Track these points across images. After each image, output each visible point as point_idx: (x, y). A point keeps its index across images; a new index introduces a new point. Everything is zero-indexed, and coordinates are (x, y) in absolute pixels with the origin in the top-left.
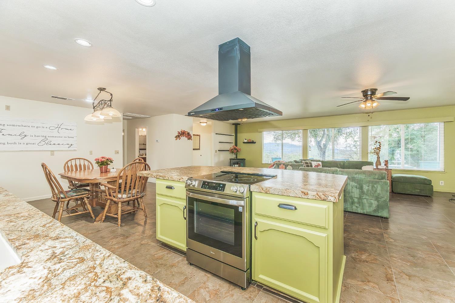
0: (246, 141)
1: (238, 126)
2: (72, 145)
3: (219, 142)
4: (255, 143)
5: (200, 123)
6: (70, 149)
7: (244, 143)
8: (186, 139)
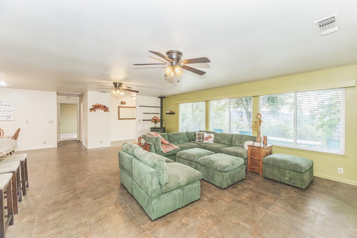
0: (168, 112)
1: (163, 99)
2: (10, 116)
3: (144, 113)
4: (174, 114)
5: (131, 97)
6: (8, 119)
7: (167, 113)
8: (103, 111)
